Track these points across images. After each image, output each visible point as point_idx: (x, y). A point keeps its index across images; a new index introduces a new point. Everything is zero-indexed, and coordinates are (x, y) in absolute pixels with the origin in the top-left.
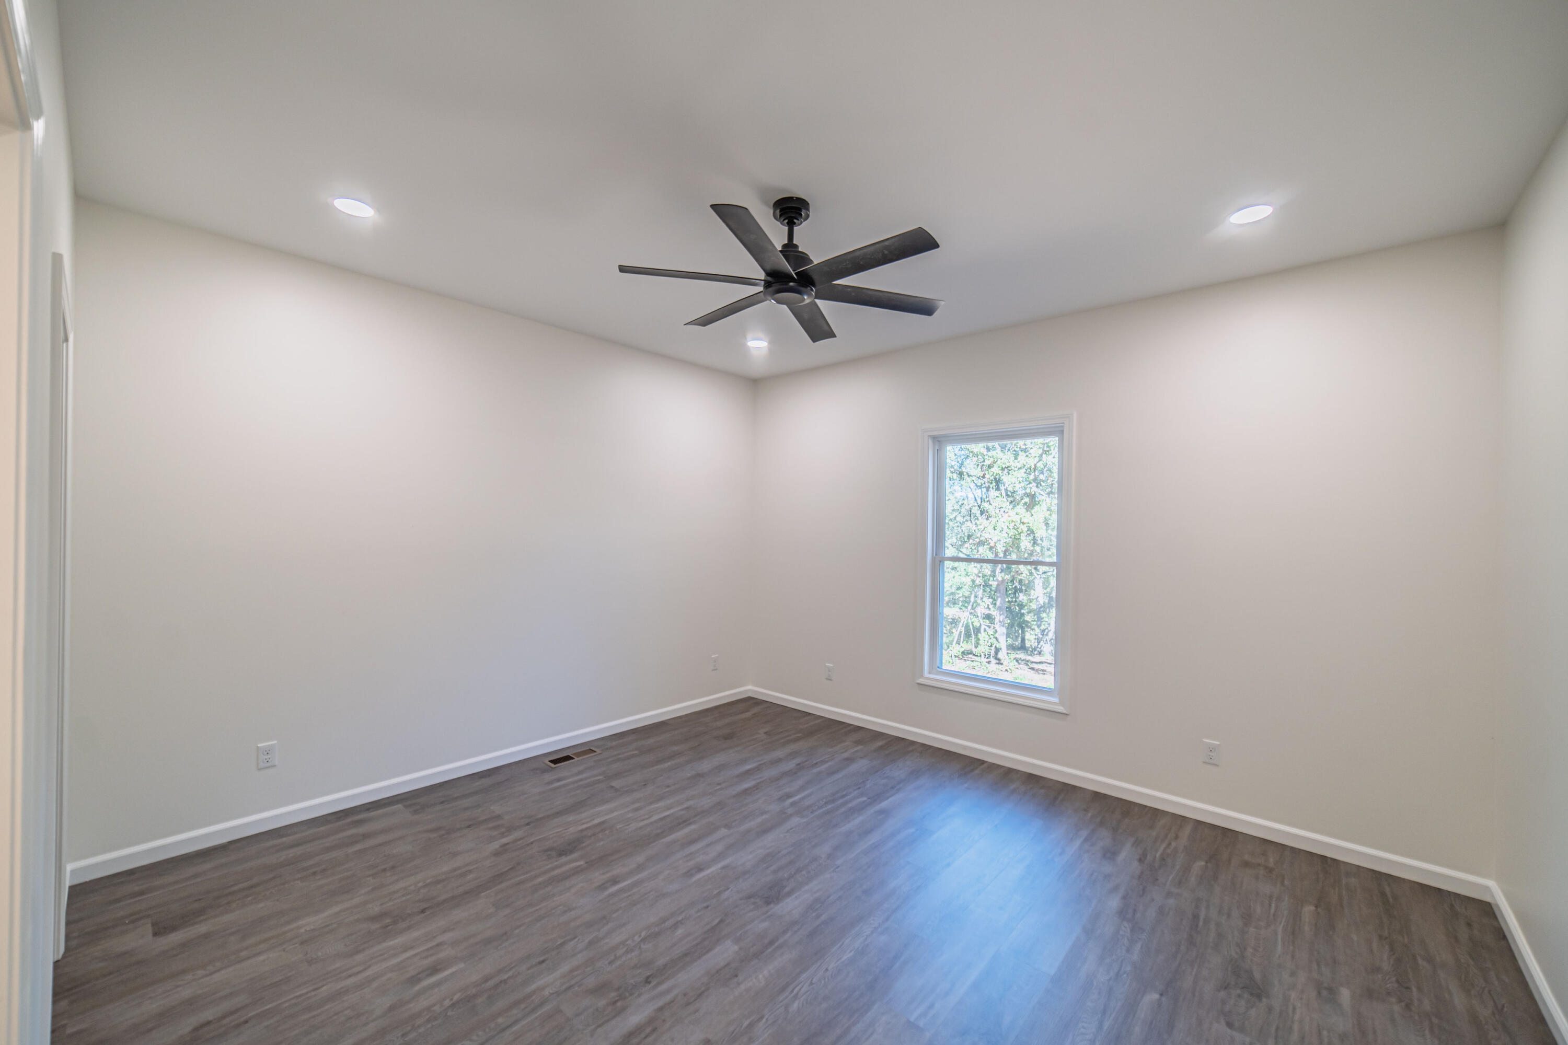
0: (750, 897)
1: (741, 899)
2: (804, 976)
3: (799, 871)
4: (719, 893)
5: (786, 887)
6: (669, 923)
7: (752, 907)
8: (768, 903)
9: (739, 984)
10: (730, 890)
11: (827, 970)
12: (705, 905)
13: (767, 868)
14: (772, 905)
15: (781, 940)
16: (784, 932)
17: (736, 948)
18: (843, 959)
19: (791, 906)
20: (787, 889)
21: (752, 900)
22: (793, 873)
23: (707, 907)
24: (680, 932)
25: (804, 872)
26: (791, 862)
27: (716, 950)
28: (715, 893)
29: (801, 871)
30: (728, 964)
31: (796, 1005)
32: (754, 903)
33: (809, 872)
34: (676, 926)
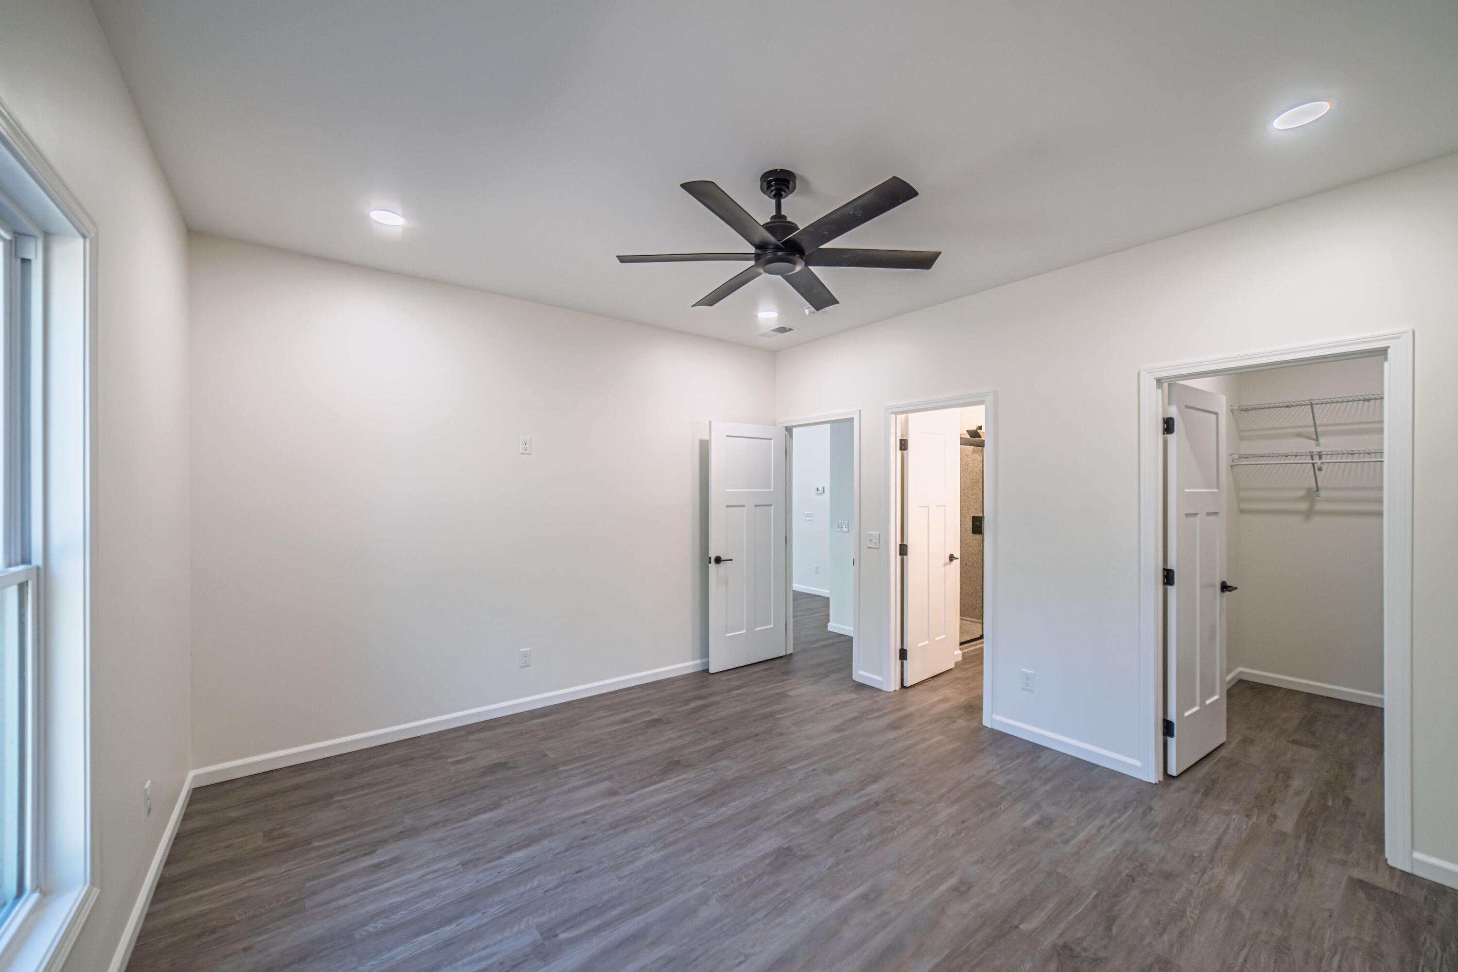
0: (807, 857)
1: (814, 856)
2: (769, 796)
3: (750, 883)
4: (837, 864)
5: (768, 865)
6: (877, 840)
7: (804, 847)
8: (789, 849)
9: (814, 796)
10: (827, 867)
11: (753, 797)
12: (849, 854)
13: (785, 891)
14: (785, 846)
15: (782, 817)
16: (778, 823)
17: (817, 816)
18: (739, 802)
19: (767, 844)
20: (767, 861)
21: (803, 853)
22: (757, 881)
23: (847, 851)
24: (865, 832)
25: (744, 880)
26: (756, 896)
27: (832, 816)
28: (842, 866)
29: (747, 882)
30: (822, 807)
31: (778, 783)
32: (802, 850)
33: (739, 879)
34: (870, 837)
